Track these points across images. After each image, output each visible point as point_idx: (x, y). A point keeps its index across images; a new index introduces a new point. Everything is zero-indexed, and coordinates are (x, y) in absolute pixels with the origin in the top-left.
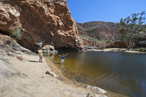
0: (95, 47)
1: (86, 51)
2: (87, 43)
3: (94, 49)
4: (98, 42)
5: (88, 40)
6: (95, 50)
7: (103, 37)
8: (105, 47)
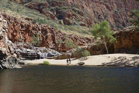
0: (51, 52)
1: (18, 66)
2: (19, 36)
3: (50, 56)
4: (63, 32)
5: (26, 22)
6: (52, 62)
7: (79, 13)
8: (87, 49)
